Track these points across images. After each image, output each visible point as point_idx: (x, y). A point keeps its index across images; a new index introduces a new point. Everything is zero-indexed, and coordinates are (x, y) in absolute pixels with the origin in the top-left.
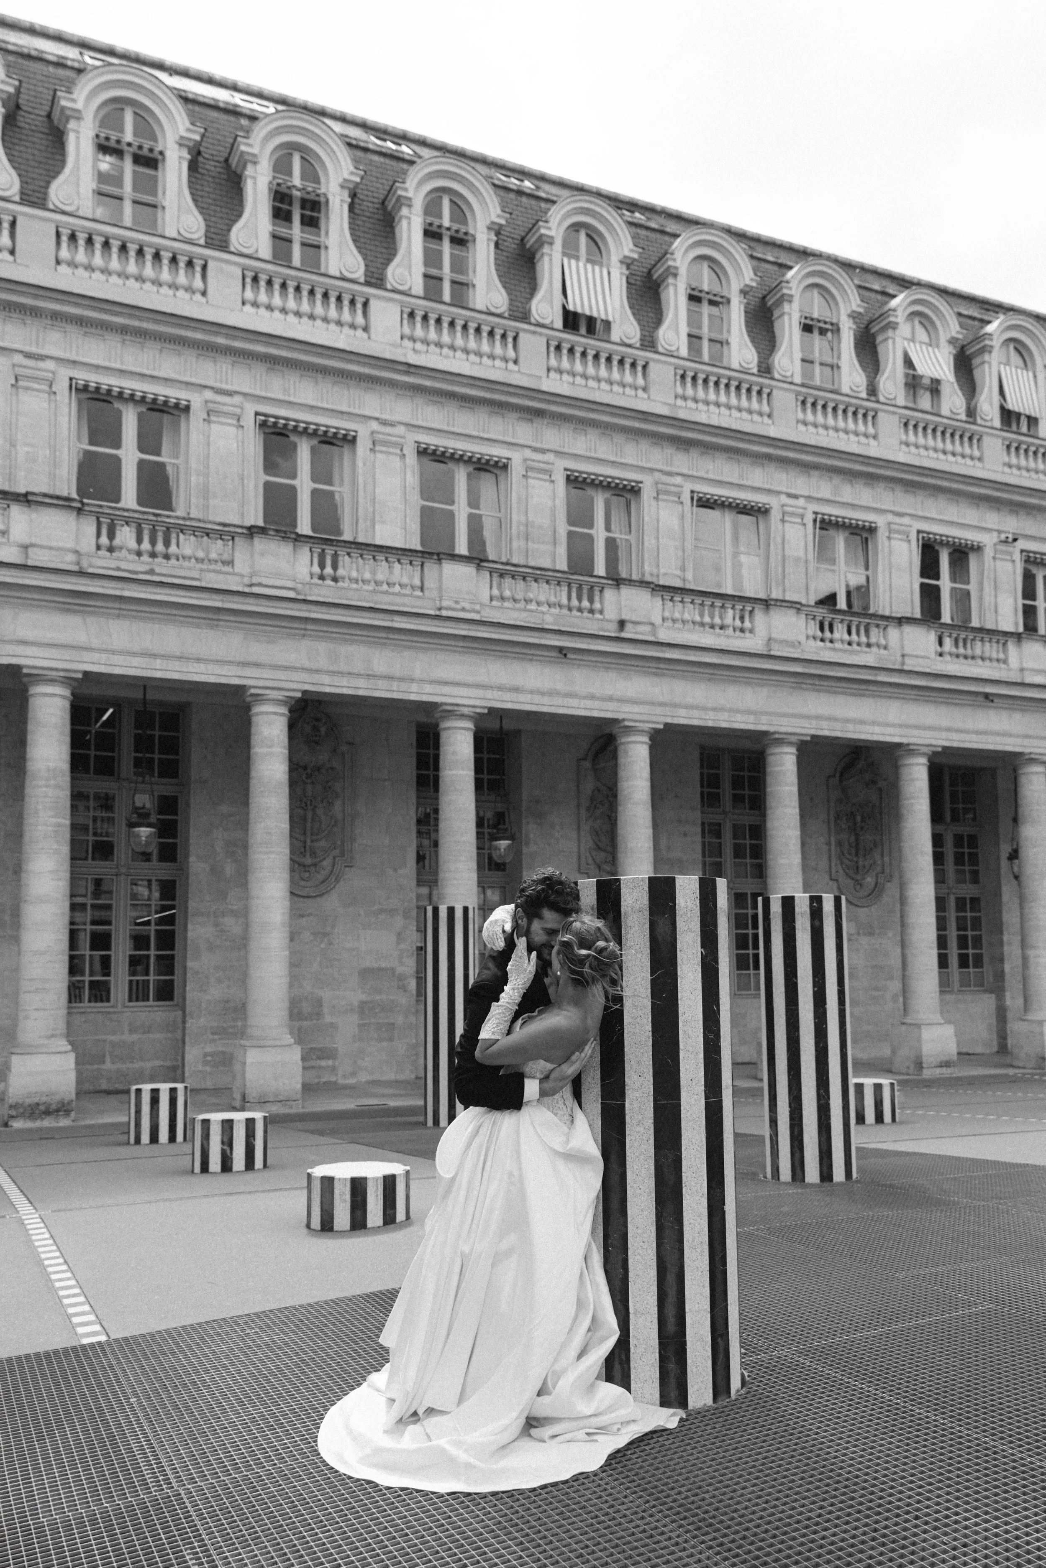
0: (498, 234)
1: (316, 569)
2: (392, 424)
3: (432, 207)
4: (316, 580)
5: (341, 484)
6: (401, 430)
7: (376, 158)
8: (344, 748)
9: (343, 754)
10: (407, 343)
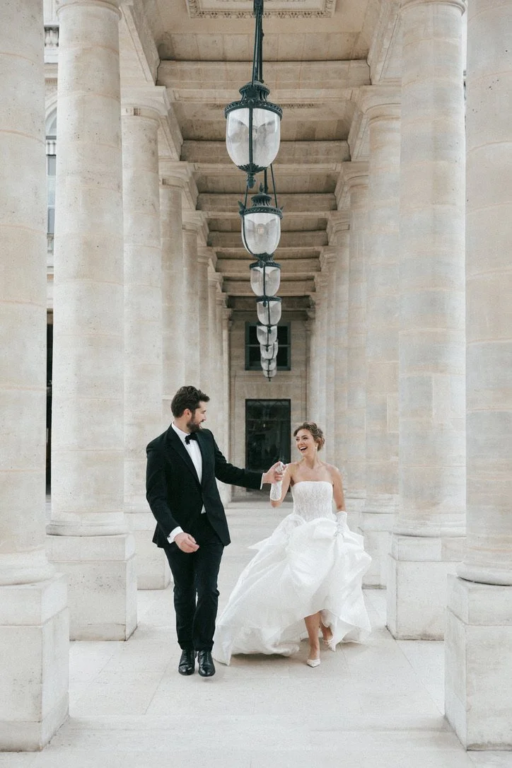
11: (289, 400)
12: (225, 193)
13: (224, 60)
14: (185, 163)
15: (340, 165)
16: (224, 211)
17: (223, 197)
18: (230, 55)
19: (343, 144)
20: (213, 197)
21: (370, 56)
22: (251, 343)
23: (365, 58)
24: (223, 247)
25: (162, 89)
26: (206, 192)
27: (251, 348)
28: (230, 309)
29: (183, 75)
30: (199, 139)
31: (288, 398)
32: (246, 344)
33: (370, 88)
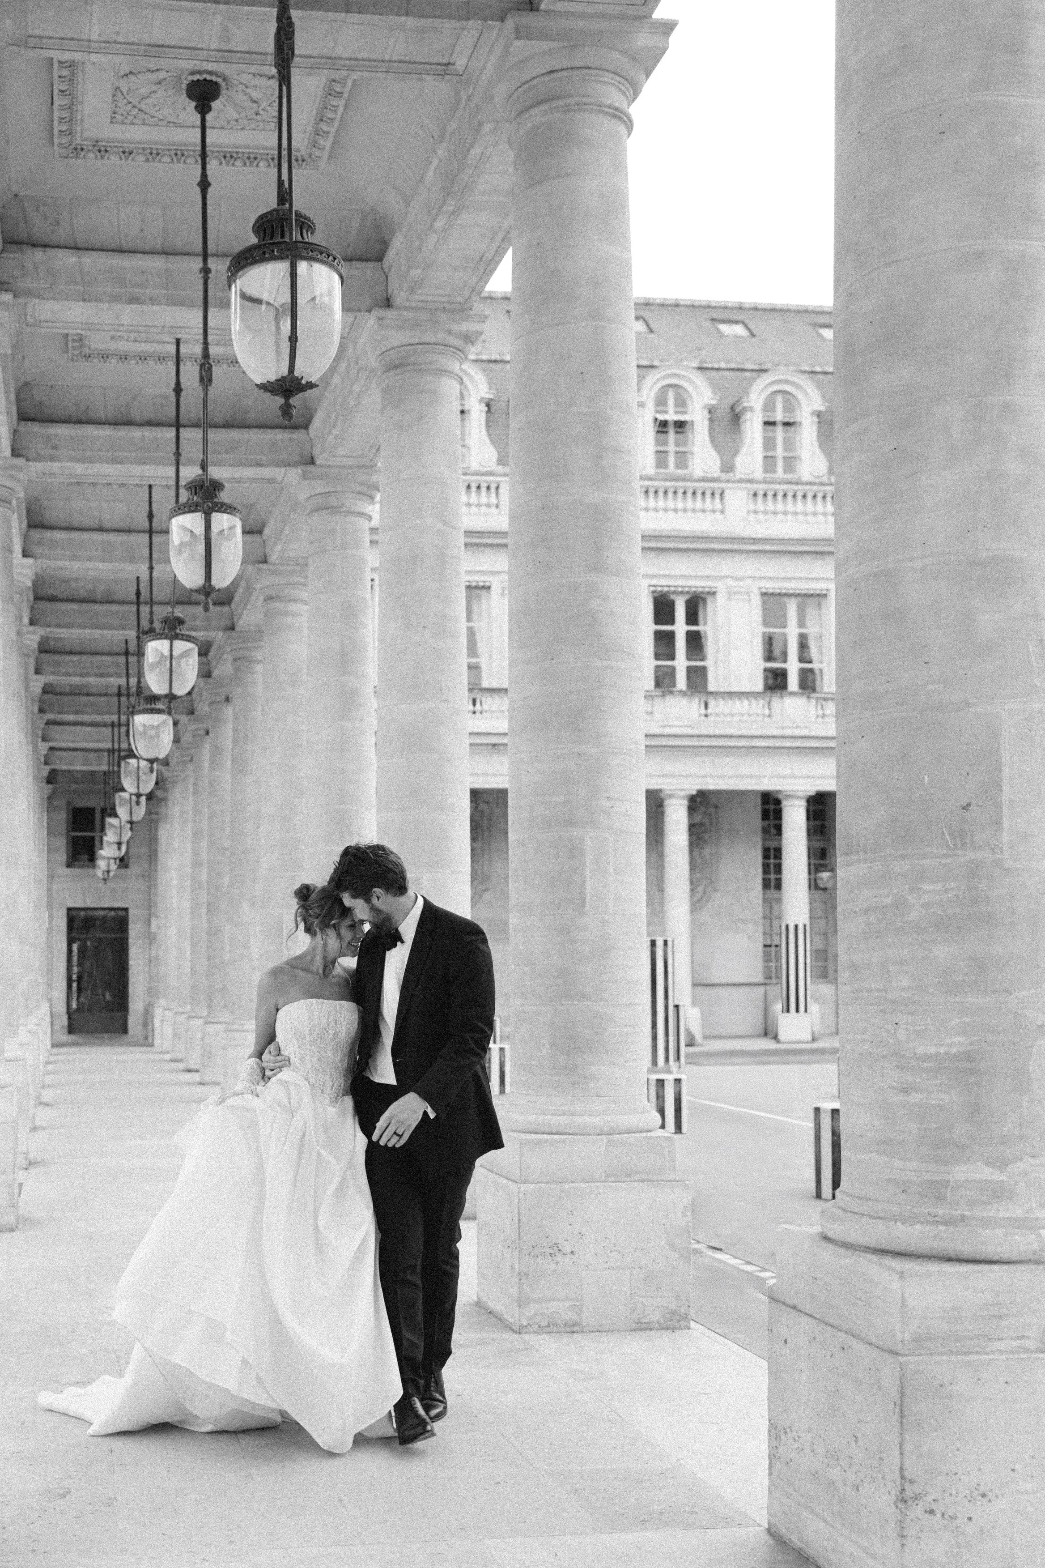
0: (818, 416)
1: (703, 711)
2: (742, 579)
3: (769, 406)
4: (703, 718)
5: (705, 624)
6: (749, 581)
7: (727, 373)
8: (712, 810)
9: (710, 815)
10: (752, 517)
11: (126, 910)
12: (71, 653)
13: (101, 529)
14: (36, 628)
15: (221, 634)
16: (69, 675)
17: (68, 658)
18: (107, 524)
19: (226, 609)
20: (57, 657)
21: (267, 531)
22: (74, 830)
23: (260, 532)
24: (59, 713)
25: (30, 561)
26: (46, 652)
27: (74, 837)
28: (50, 786)
29: (53, 544)
30: (52, 599)
31: (124, 906)
32: (68, 831)
33: (265, 566)
